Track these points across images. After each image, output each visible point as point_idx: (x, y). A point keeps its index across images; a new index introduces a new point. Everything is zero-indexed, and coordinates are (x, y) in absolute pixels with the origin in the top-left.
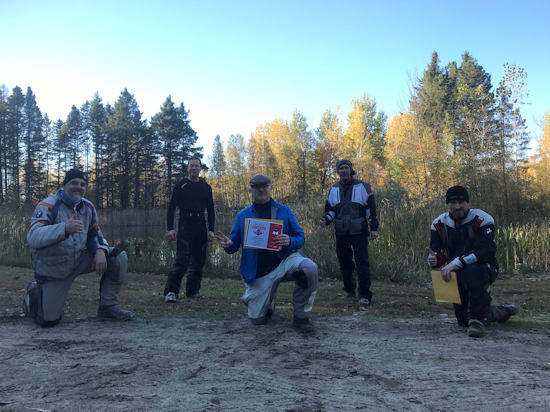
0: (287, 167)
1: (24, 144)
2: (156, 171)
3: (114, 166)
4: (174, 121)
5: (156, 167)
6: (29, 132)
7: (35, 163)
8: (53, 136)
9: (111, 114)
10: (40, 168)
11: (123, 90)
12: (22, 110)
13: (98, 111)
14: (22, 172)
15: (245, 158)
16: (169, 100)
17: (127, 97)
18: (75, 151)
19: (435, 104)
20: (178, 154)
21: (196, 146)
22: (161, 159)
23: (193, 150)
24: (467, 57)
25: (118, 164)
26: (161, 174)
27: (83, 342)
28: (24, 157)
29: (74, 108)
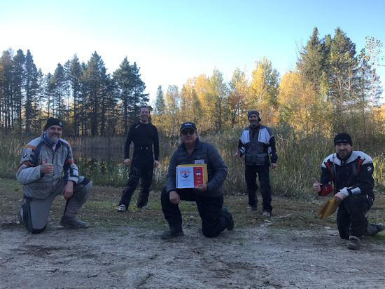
0: (208, 108)
1: (24, 90)
2: (116, 110)
3: (87, 106)
4: (129, 75)
5: (116, 107)
6: (28, 82)
7: (32, 103)
8: (44, 85)
9: (85, 69)
10: (35, 107)
11: (94, 53)
12: (24, 66)
13: (76, 67)
14: (23, 110)
15: (179, 102)
16: (126, 60)
17: (96, 57)
18: (60, 95)
19: (314, 65)
20: (131, 98)
21: (144, 93)
22: (120, 102)
23: (142, 96)
24: (339, 31)
25: (90, 105)
26: (120, 112)
27: (61, 248)
28: (24, 99)
29: (59, 65)
